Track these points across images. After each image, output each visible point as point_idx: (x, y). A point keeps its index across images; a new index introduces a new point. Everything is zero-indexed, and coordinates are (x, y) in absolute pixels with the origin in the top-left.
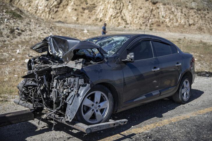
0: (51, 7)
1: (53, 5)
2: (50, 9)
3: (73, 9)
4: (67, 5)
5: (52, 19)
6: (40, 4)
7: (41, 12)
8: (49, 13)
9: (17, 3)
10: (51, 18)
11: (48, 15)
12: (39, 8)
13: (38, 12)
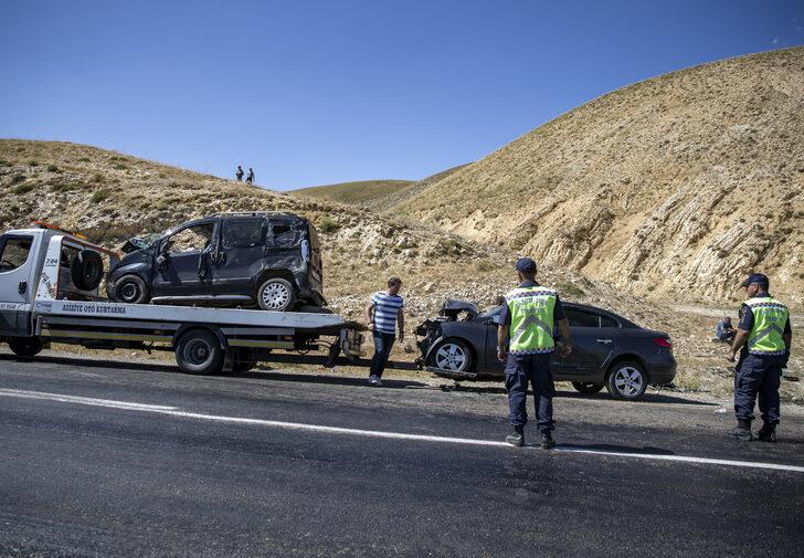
0: (732, 271)
1: (737, 267)
2: (729, 278)
3: (795, 275)
4: (779, 265)
5: (731, 302)
6: (704, 266)
7: (704, 285)
8: (725, 288)
9: (652, 267)
10: (729, 299)
11: (720, 290)
12: (701, 275)
13: (696, 285)
